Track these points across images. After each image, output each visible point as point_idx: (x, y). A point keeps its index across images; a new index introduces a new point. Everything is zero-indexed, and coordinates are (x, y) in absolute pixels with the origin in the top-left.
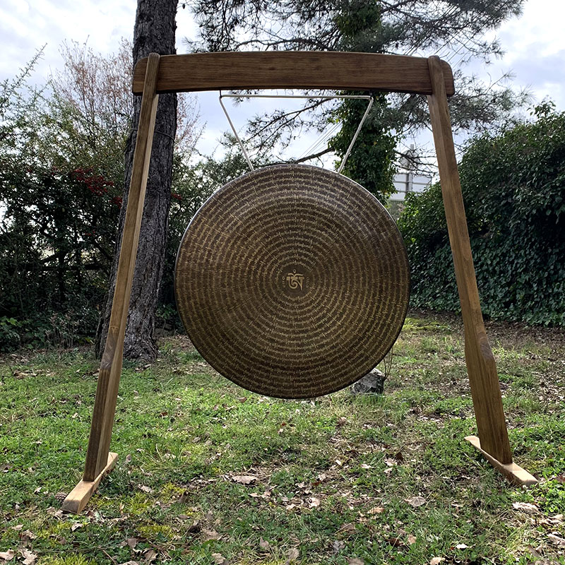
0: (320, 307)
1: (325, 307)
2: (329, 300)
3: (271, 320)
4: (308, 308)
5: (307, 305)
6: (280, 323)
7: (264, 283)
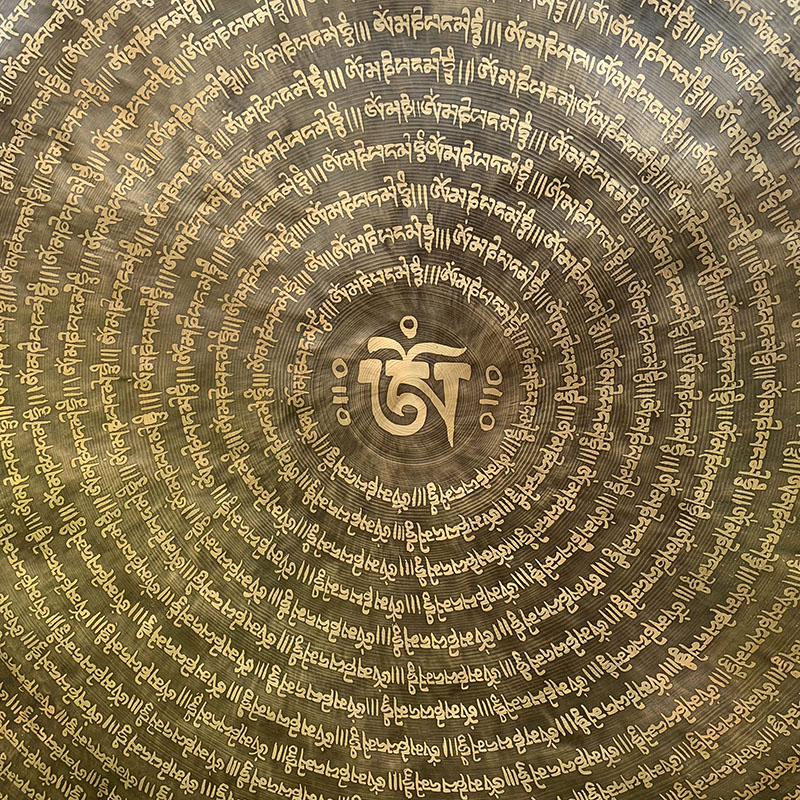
0: (562, 556)
1: (596, 556)
2: (624, 517)
3: (266, 614)
4: (490, 555)
5: (484, 539)
6: (314, 637)
7: (221, 394)
